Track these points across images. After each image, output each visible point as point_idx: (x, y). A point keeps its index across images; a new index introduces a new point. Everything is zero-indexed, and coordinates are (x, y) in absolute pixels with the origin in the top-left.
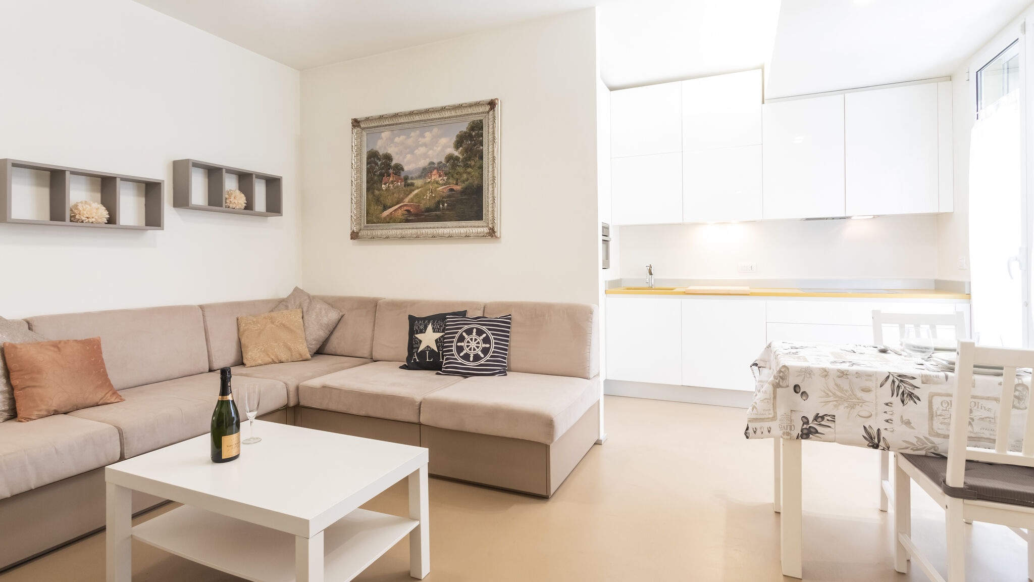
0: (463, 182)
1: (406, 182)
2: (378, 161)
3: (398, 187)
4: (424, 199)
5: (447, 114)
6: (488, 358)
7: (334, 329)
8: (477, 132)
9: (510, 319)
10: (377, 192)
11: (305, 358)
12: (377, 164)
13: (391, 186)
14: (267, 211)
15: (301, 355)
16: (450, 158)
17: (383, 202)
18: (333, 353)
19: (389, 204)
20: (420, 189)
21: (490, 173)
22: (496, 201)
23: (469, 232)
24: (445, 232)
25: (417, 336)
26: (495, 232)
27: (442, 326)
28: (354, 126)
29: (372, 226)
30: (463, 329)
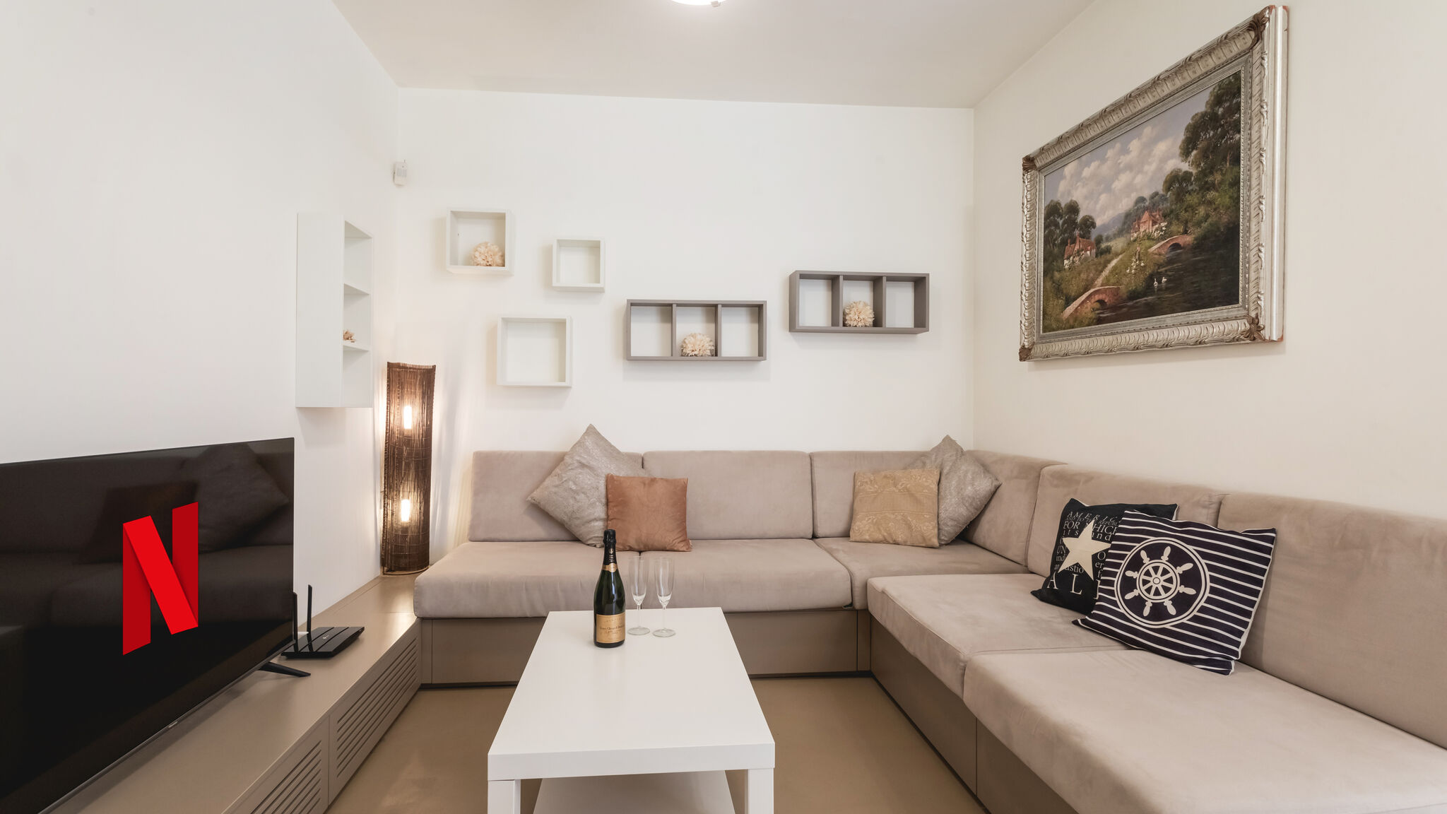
0: (1199, 224)
1: (1098, 249)
2: (1059, 220)
3: (1086, 259)
4: (1125, 275)
5: (1167, 88)
6: (1185, 621)
7: (986, 506)
8: (1227, 105)
10: (1057, 275)
11: (929, 544)
12: (1057, 225)
13: (1077, 259)
14: (915, 326)
15: (924, 539)
16: (1176, 181)
17: (1065, 292)
19: (1073, 294)
20: (1120, 256)
21: (1253, 192)
22: (1262, 255)
23: (1205, 332)
24: (1160, 338)
25: (1068, 541)
26: (1259, 329)
27: (1110, 530)
28: (1026, 169)
29: (1049, 337)
30: (1144, 544)
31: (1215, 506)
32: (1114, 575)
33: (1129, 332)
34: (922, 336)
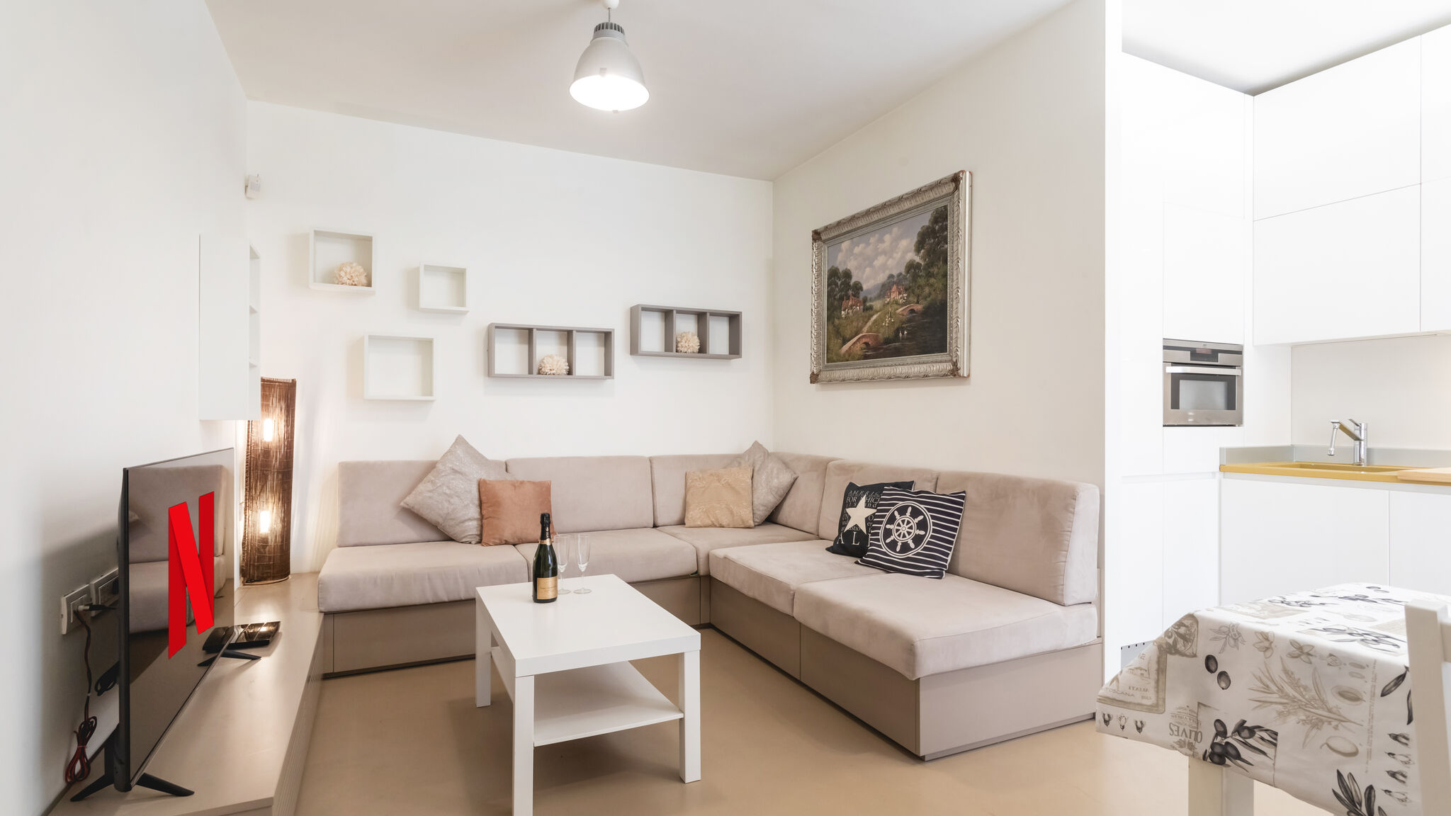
0: (925, 298)
1: (865, 305)
2: (838, 281)
3: (857, 312)
4: (882, 326)
5: (907, 205)
6: (919, 551)
7: (787, 494)
8: (941, 224)
9: (963, 498)
10: (837, 321)
11: (747, 525)
12: (836, 285)
13: (850, 311)
14: (730, 354)
15: (743, 522)
16: (911, 267)
17: (842, 334)
18: (784, 523)
19: (848, 336)
20: (879, 313)
21: (954, 283)
22: (959, 324)
23: (929, 369)
24: (904, 371)
25: (849, 511)
26: (958, 369)
27: (876, 500)
28: (814, 240)
29: (831, 367)
30: (896, 507)
31: (935, 480)
32: (879, 528)
33: (885, 366)
34: (735, 362)
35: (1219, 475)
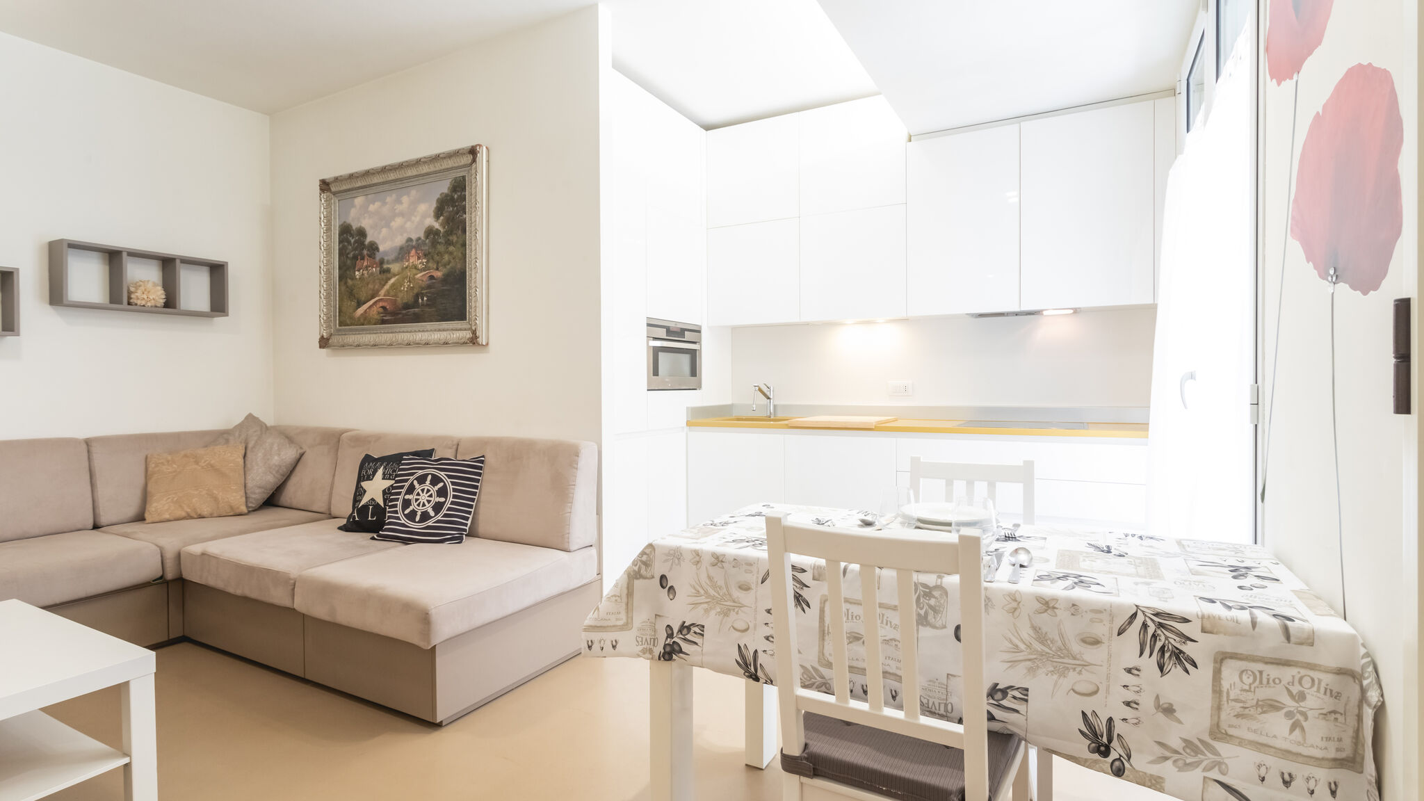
0: (445, 265)
1: (381, 267)
2: (351, 238)
3: (372, 274)
4: (401, 291)
5: (425, 169)
6: (439, 518)
7: (292, 472)
8: (459, 194)
9: (482, 462)
10: (350, 282)
11: (238, 511)
12: (349, 242)
13: (365, 272)
14: (212, 310)
15: (231, 508)
16: (430, 232)
17: (356, 295)
18: (289, 505)
19: (363, 299)
20: (397, 277)
21: (473, 253)
22: (477, 293)
23: (449, 337)
24: (424, 338)
25: (365, 484)
26: (477, 338)
27: (394, 471)
28: (322, 190)
29: (344, 330)
30: (416, 476)
31: (455, 447)
32: (397, 500)
33: (403, 332)
34: (220, 321)
35: (686, 429)
